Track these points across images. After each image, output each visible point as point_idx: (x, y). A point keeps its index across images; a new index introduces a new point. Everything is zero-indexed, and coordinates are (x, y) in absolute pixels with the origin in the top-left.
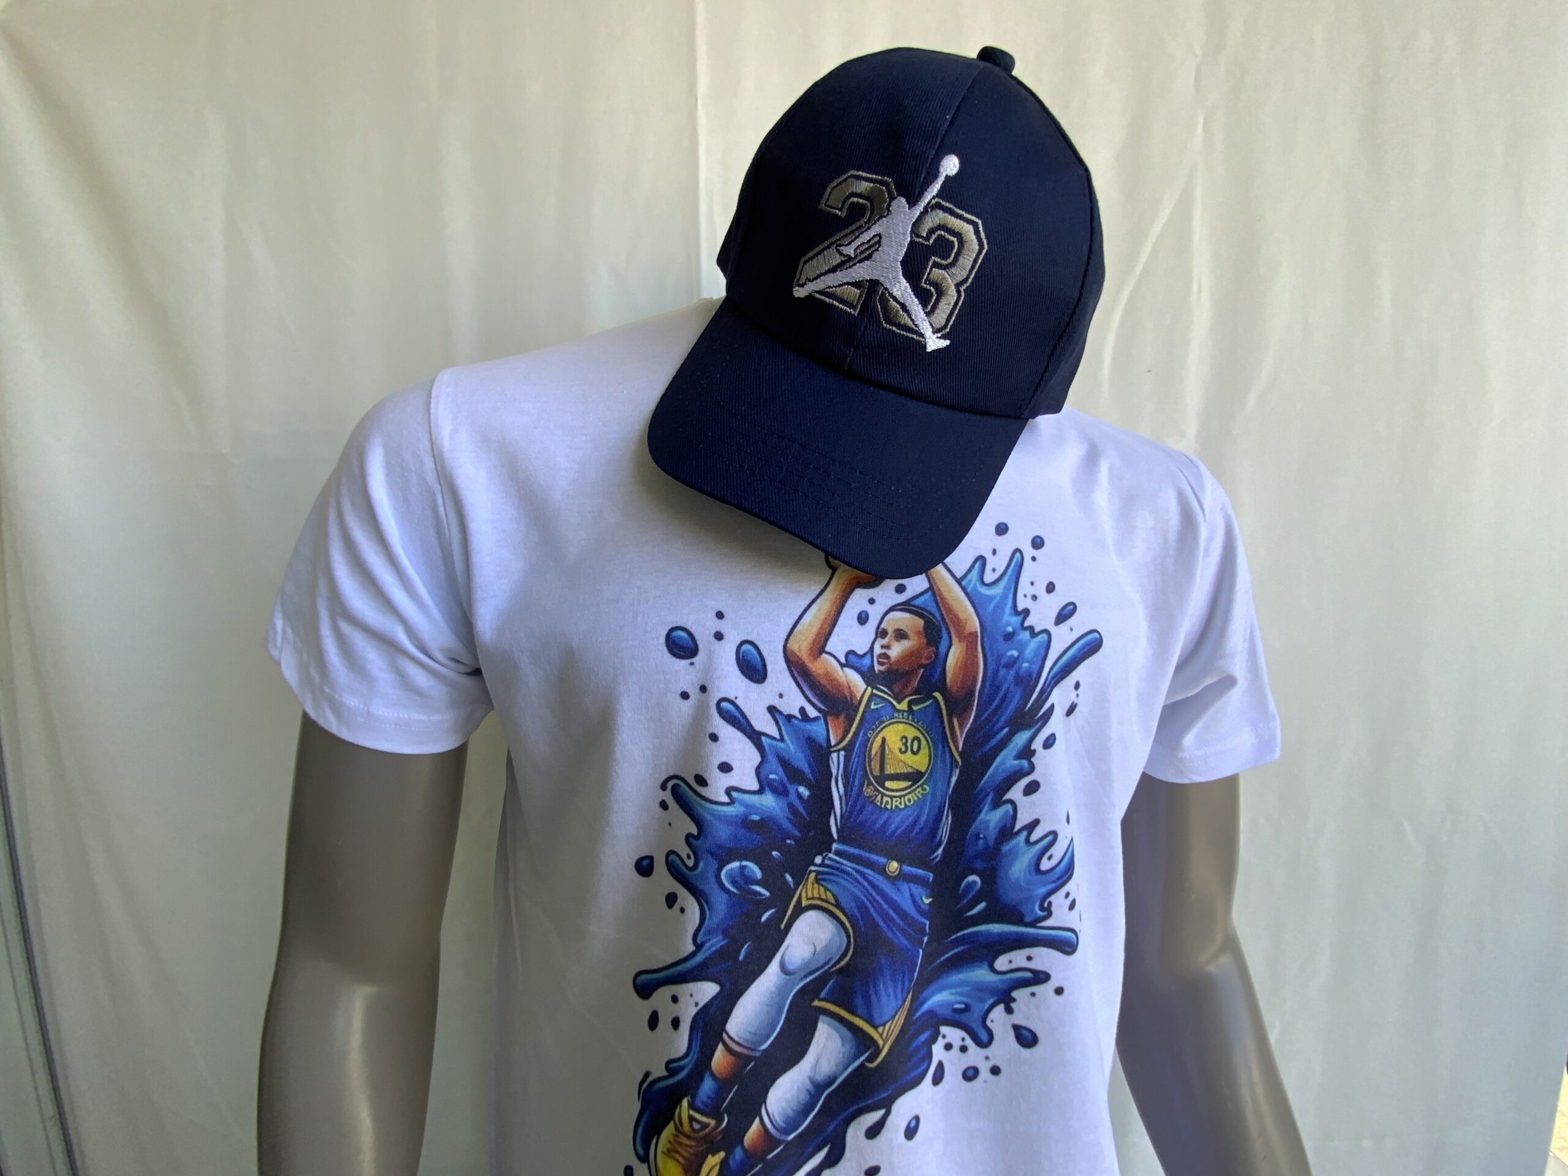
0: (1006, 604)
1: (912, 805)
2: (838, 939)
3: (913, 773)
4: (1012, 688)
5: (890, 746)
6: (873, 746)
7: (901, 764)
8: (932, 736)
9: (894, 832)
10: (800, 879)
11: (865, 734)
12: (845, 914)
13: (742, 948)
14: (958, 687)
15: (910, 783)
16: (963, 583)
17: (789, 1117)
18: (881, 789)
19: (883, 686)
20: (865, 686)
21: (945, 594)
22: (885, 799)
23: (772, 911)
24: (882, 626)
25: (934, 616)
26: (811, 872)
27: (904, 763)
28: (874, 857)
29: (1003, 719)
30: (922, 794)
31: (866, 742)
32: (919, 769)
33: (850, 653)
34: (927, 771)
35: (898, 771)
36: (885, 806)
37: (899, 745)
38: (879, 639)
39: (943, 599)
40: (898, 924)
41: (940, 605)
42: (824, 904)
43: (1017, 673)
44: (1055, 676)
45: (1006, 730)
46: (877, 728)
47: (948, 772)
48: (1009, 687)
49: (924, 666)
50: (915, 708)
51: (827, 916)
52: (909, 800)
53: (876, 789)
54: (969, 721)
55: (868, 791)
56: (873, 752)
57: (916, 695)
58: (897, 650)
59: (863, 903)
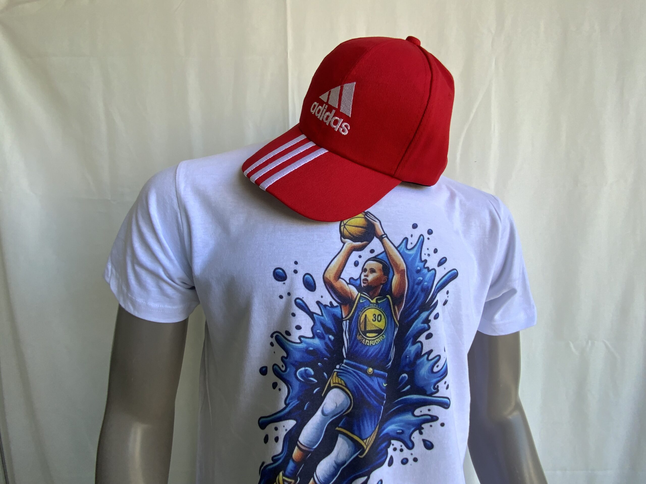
0: (417, 258)
1: (378, 343)
2: (346, 401)
3: (378, 330)
4: (420, 293)
5: (369, 318)
6: (361, 318)
7: (373, 326)
8: (386, 314)
9: (371, 355)
10: (330, 375)
11: (358, 313)
12: (349, 390)
13: (306, 405)
14: (397, 293)
15: (377, 334)
16: (399, 249)
17: (326, 478)
18: (365, 337)
19: (365, 292)
20: (358, 293)
21: (391, 254)
22: (367, 341)
23: (318, 388)
24: (365, 267)
25: (387, 263)
26: (335, 372)
27: (375, 325)
28: (362, 366)
29: (416, 306)
30: (382, 339)
31: (358, 317)
32: (381, 328)
33: (351, 278)
34: (384, 329)
35: (372, 329)
36: (367, 344)
37: (372, 318)
38: (363, 273)
39: (390, 256)
40: (372, 395)
41: (389, 258)
42: (340, 386)
43: (422, 287)
44: (438, 288)
45: (418, 311)
46: (363, 310)
47: (393, 330)
48: (419, 293)
49: (383, 284)
50: (379, 302)
51: (342, 391)
52: (377, 342)
53: (363, 337)
54: (402, 307)
55: (359, 338)
56: (361, 321)
57: (379, 296)
58: (371, 277)
59: (357, 386)
